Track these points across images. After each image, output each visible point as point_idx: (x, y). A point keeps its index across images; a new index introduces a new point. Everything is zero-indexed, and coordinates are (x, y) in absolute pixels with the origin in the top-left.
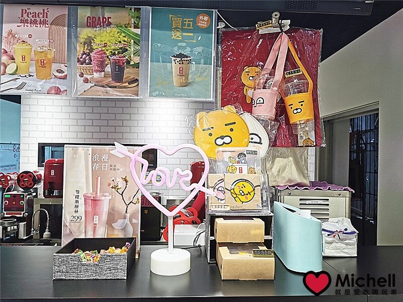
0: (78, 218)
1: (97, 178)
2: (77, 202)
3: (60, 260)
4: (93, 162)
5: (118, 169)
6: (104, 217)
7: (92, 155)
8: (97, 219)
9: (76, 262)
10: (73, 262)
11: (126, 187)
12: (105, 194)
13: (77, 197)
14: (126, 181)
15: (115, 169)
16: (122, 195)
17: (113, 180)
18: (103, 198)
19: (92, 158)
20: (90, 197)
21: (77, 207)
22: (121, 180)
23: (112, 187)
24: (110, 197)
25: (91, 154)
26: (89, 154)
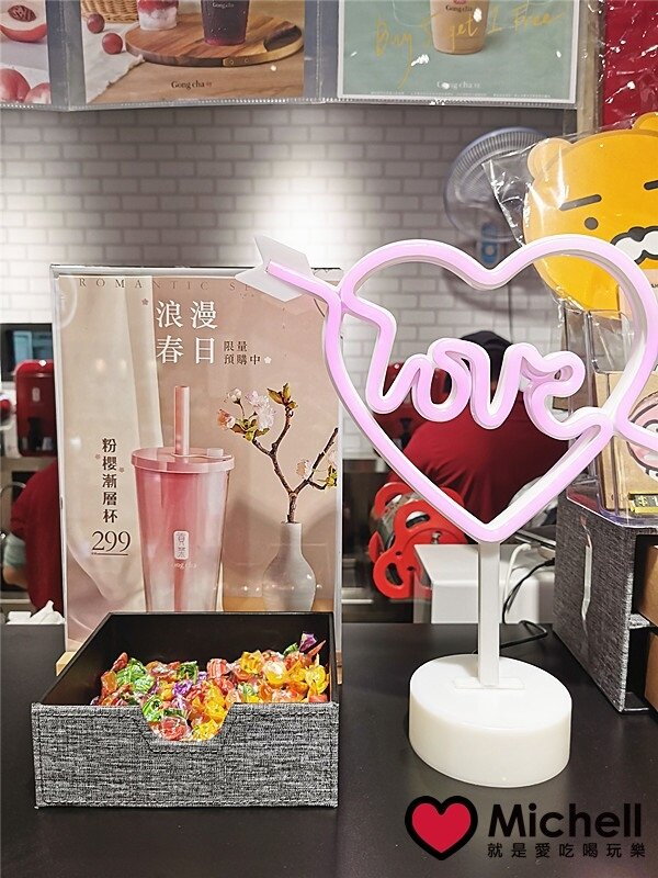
0: (118, 538)
1: (179, 395)
2: (110, 481)
3: (60, 731)
4: (160, 333)
5: (256, 359)
6: (212, 536)
7: (156, 304)
8: (186, 544)
9: (126, 741)
10: (113, 741)
11: (287, 426)
12: (210, 452)
13: (110, 463)
14: (288, 404)
15: (242, 360)
16: (272, 454)
17: (238, 402)
18: (204, 467)
19: (156, 315)
20: (156, 464)
21: (110, 499)
22: (267, 399)
23: (237, 428)
24: (228, 465)
25: (151, 303)
26: (145, 302)
